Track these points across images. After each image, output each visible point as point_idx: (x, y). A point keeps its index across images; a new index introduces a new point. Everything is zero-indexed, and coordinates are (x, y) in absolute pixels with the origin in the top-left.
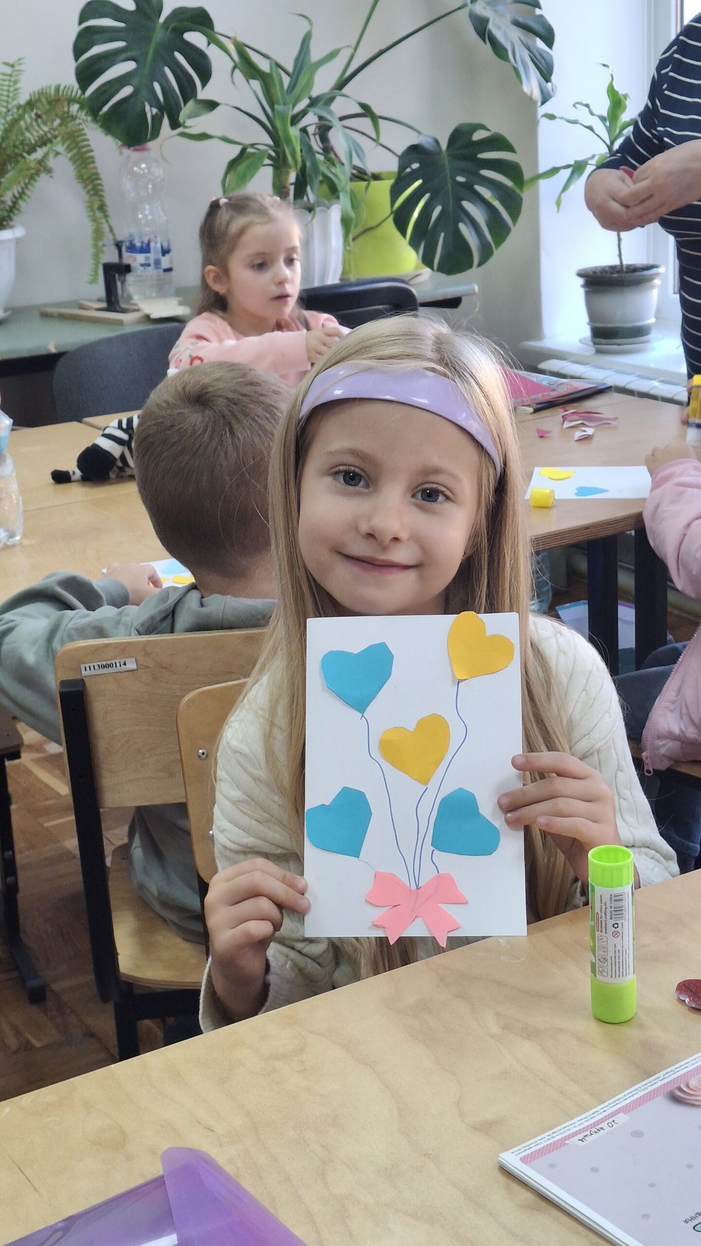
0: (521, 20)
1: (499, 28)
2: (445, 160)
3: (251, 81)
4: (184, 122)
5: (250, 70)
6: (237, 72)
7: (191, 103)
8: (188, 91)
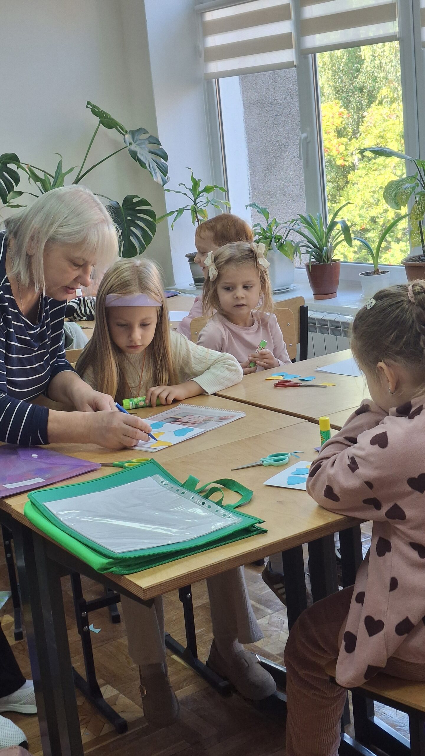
0: (153, 150)
1: (142, 155)
2: (123, 211)
3: (37, 183)
4: (9, 201)
5: (36, 178)
6: (31, 179)
7: (11, 193)
8: (10, 188)
